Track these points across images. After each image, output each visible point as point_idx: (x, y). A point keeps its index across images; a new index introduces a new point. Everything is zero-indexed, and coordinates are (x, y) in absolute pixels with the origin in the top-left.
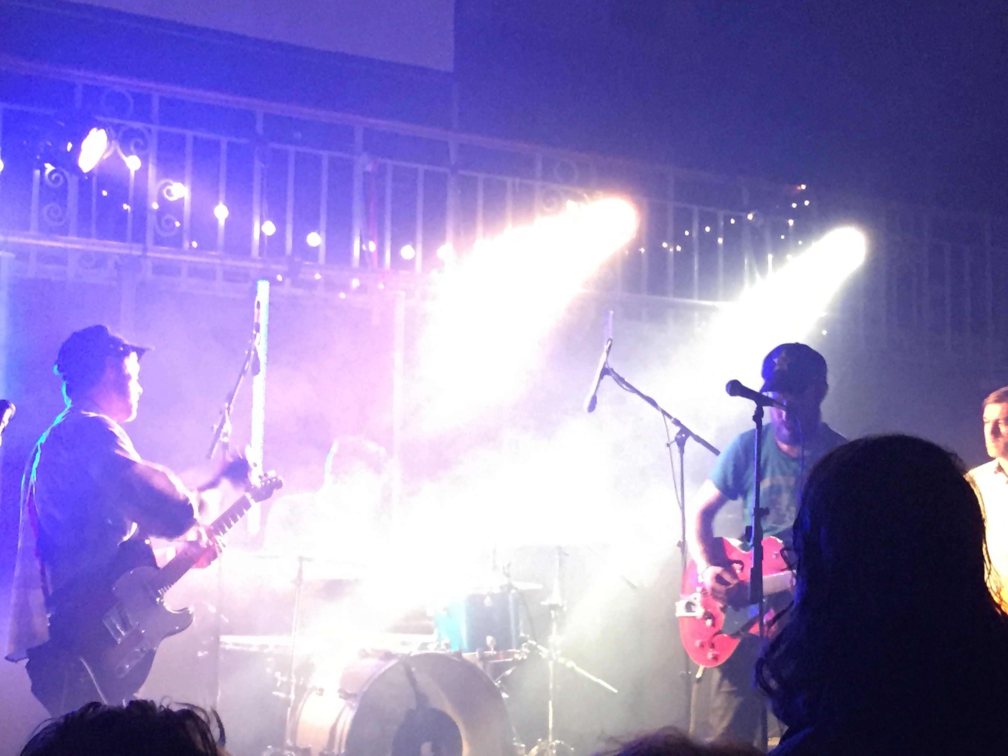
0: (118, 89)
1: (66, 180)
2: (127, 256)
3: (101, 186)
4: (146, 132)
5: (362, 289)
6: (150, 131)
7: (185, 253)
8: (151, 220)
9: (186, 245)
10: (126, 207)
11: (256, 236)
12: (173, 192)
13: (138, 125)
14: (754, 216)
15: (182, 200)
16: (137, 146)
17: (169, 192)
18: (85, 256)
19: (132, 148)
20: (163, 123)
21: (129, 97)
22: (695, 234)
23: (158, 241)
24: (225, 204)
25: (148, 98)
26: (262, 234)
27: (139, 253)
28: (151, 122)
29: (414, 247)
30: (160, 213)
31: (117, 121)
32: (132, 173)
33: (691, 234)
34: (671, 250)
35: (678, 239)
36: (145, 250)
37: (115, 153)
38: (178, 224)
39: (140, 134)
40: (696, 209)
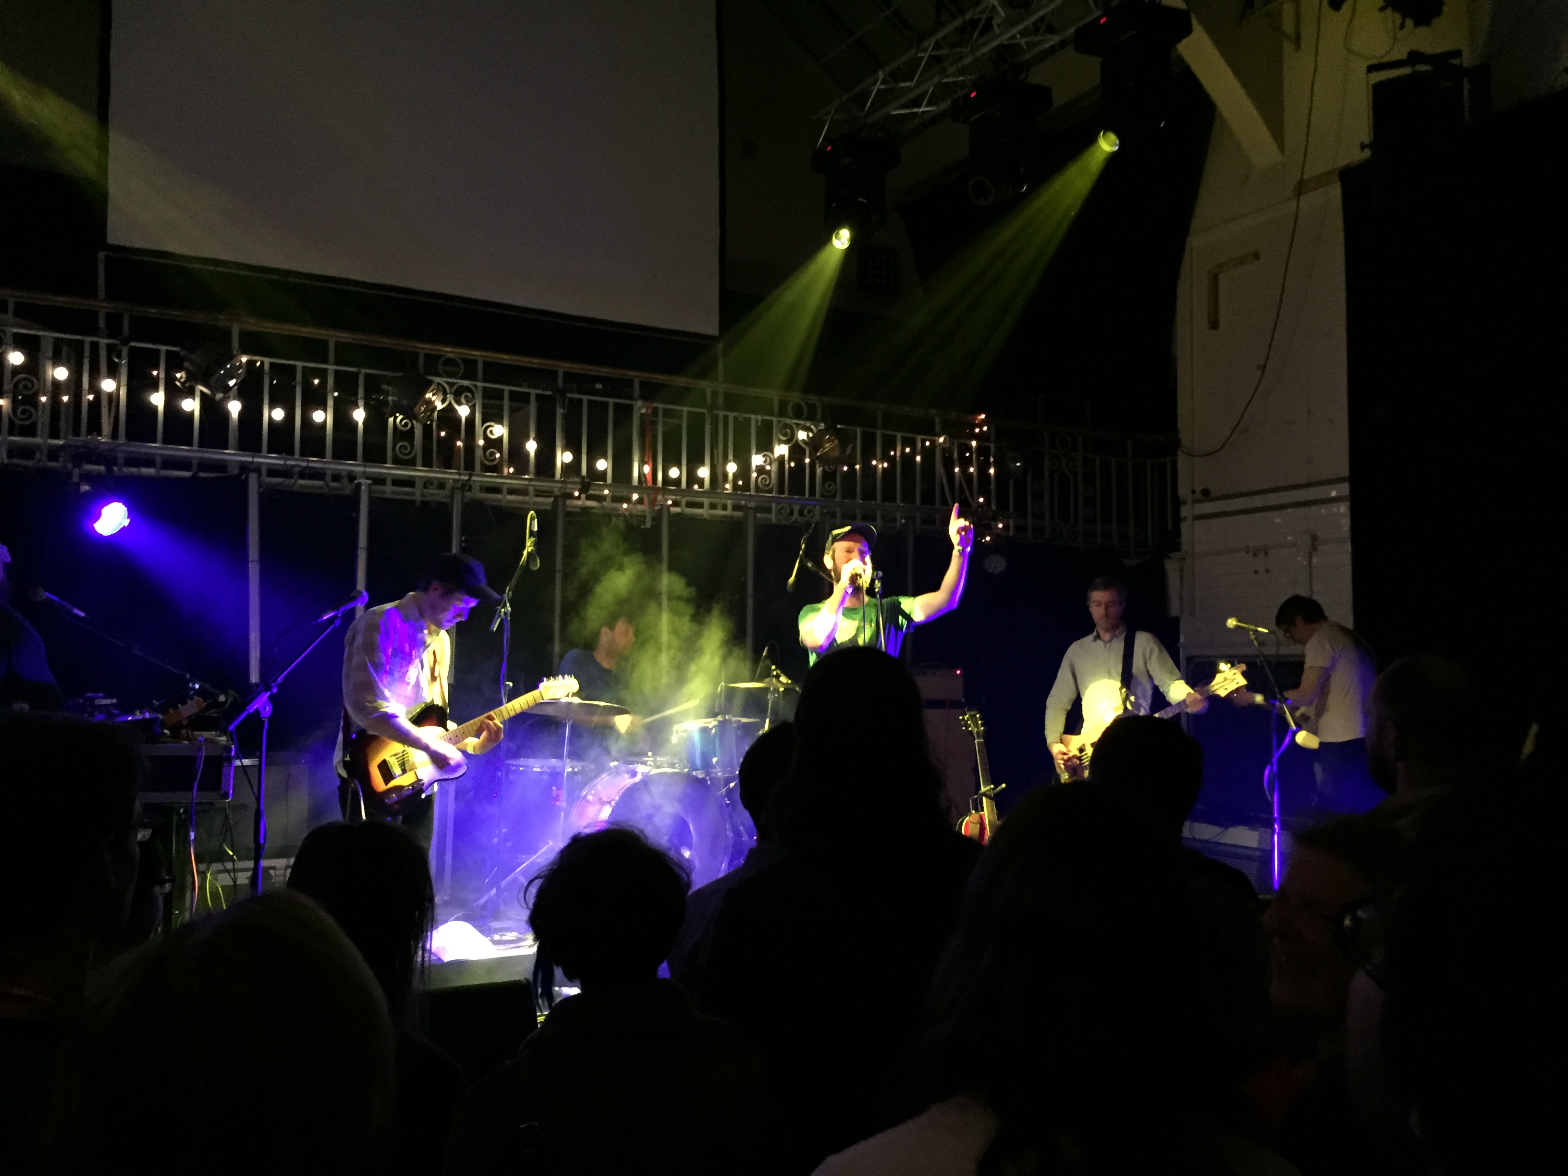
0: (451, 356)
1: (413, 425)
2: (458, 480)
3: (440, 429)
4: (473, 388)
6: (476, 386)
7: (503, 477)
8: (479, 453)
9: (505, 471)
10: (459, 443)
11: (559, 463)
12: (494, 432)
13: (466, 383)
14: (945, 439)
15: (500, 439)
16: (466, 397)
17: (491, 432)
19: (463, 400)
20: (485, 380)
21: (460, 362)
22: (898, 454)
24: (534, 440)
25: (475, 362)
28: (476, 379)
30: (485, 448)
31: (451, 381)
32: (464, 418)
33: (895, 453)
34: (880, 466)
35: (885, 457)
37: (450, 403)
38: (498, 455)
39: (468, 389)
40: (899, 435)
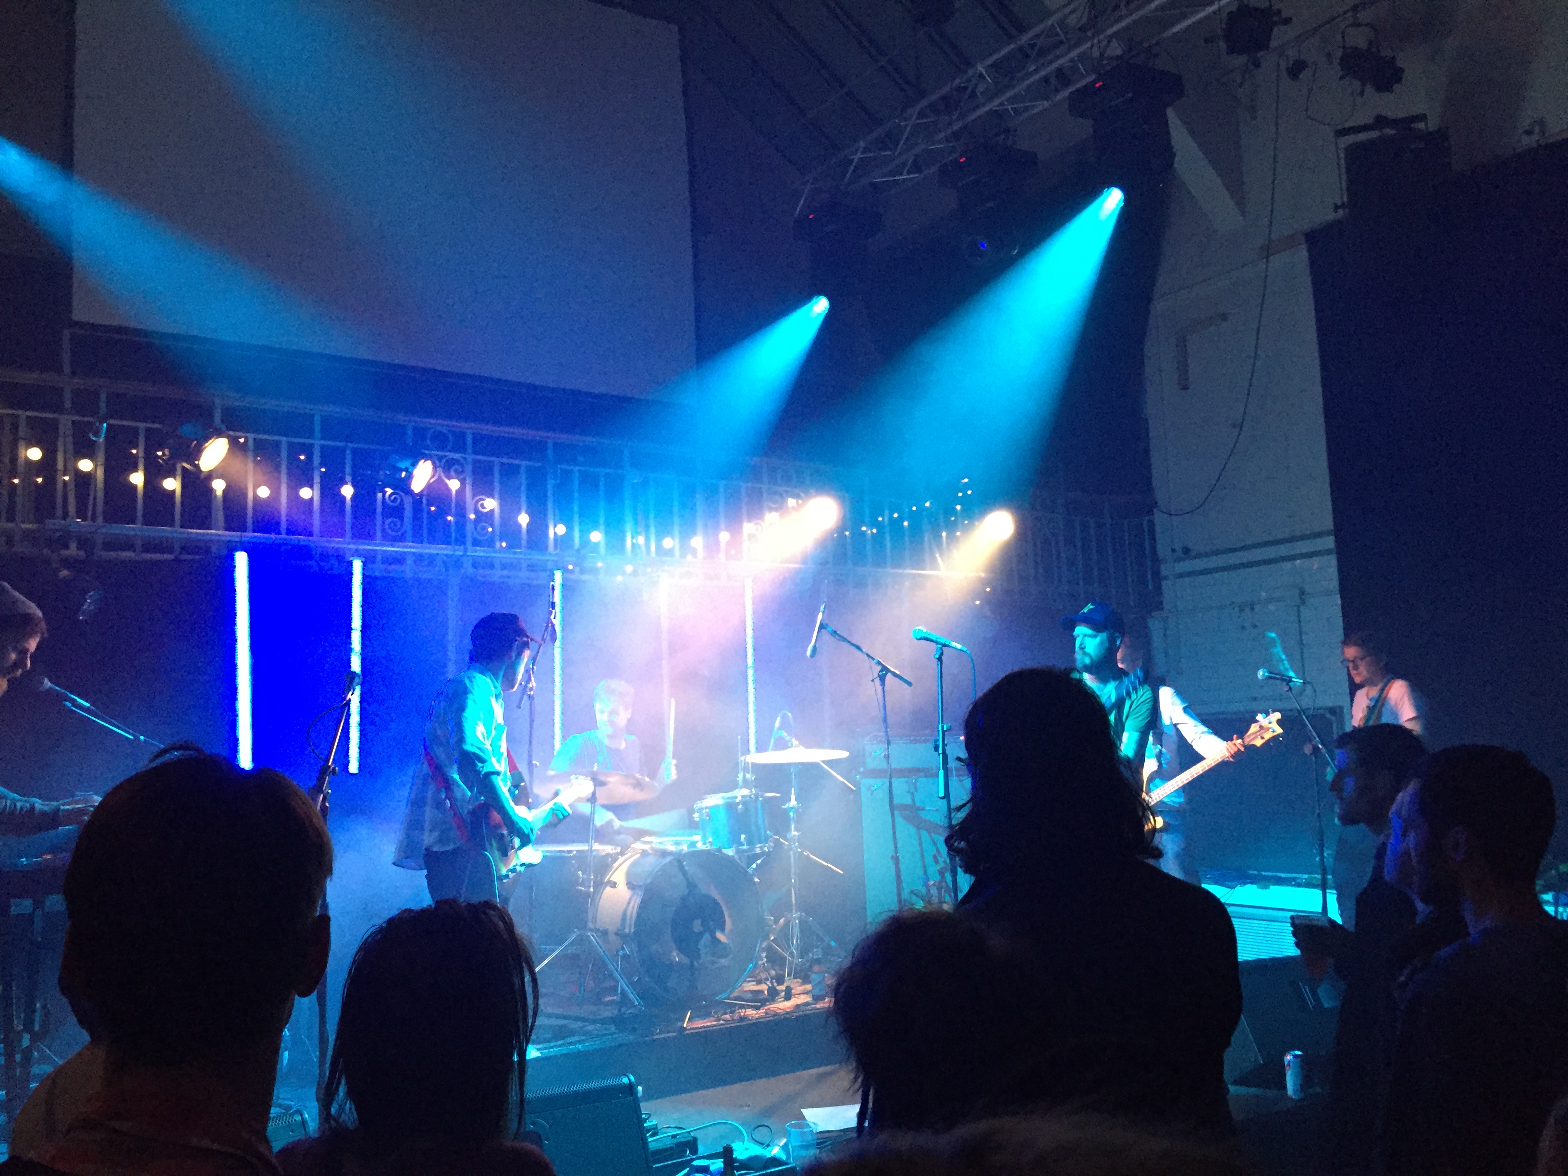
0: (439, 428)
1: (402, 500)
2: (452, 555)
3: (430, 504)
4: (462, 461)
5: (635, 573)
6: (465, 458)
7: (495, 552)
8: (469, 527)
9: (498, 545)
10: (449, 518)
11: (551, 535)
12: (485, 505)
13: (457, 456)
14: (931, 503)
15: (492, 511)
16: (456, 471)
17: (482, 506)
18: (419, 558)
19: (452, 473)
20: (475, 453)
21: (449, 434)
22: (886, 519)
23: (476, 543)
24: (526, 513)
25: (464, 434)
26: (555, 534)
27: (461, 553)
28: (466, 452)
29: (673, 538)
30: (477, 521)
31: (441, 453)
32: (454, 492)
33: (883, 519)
34: (869, 532)
35: (874, 523)
36: (466, 550)
37: (440, 478)
38: (490, 530)
39: (458, 462)
40: (886, 500)
